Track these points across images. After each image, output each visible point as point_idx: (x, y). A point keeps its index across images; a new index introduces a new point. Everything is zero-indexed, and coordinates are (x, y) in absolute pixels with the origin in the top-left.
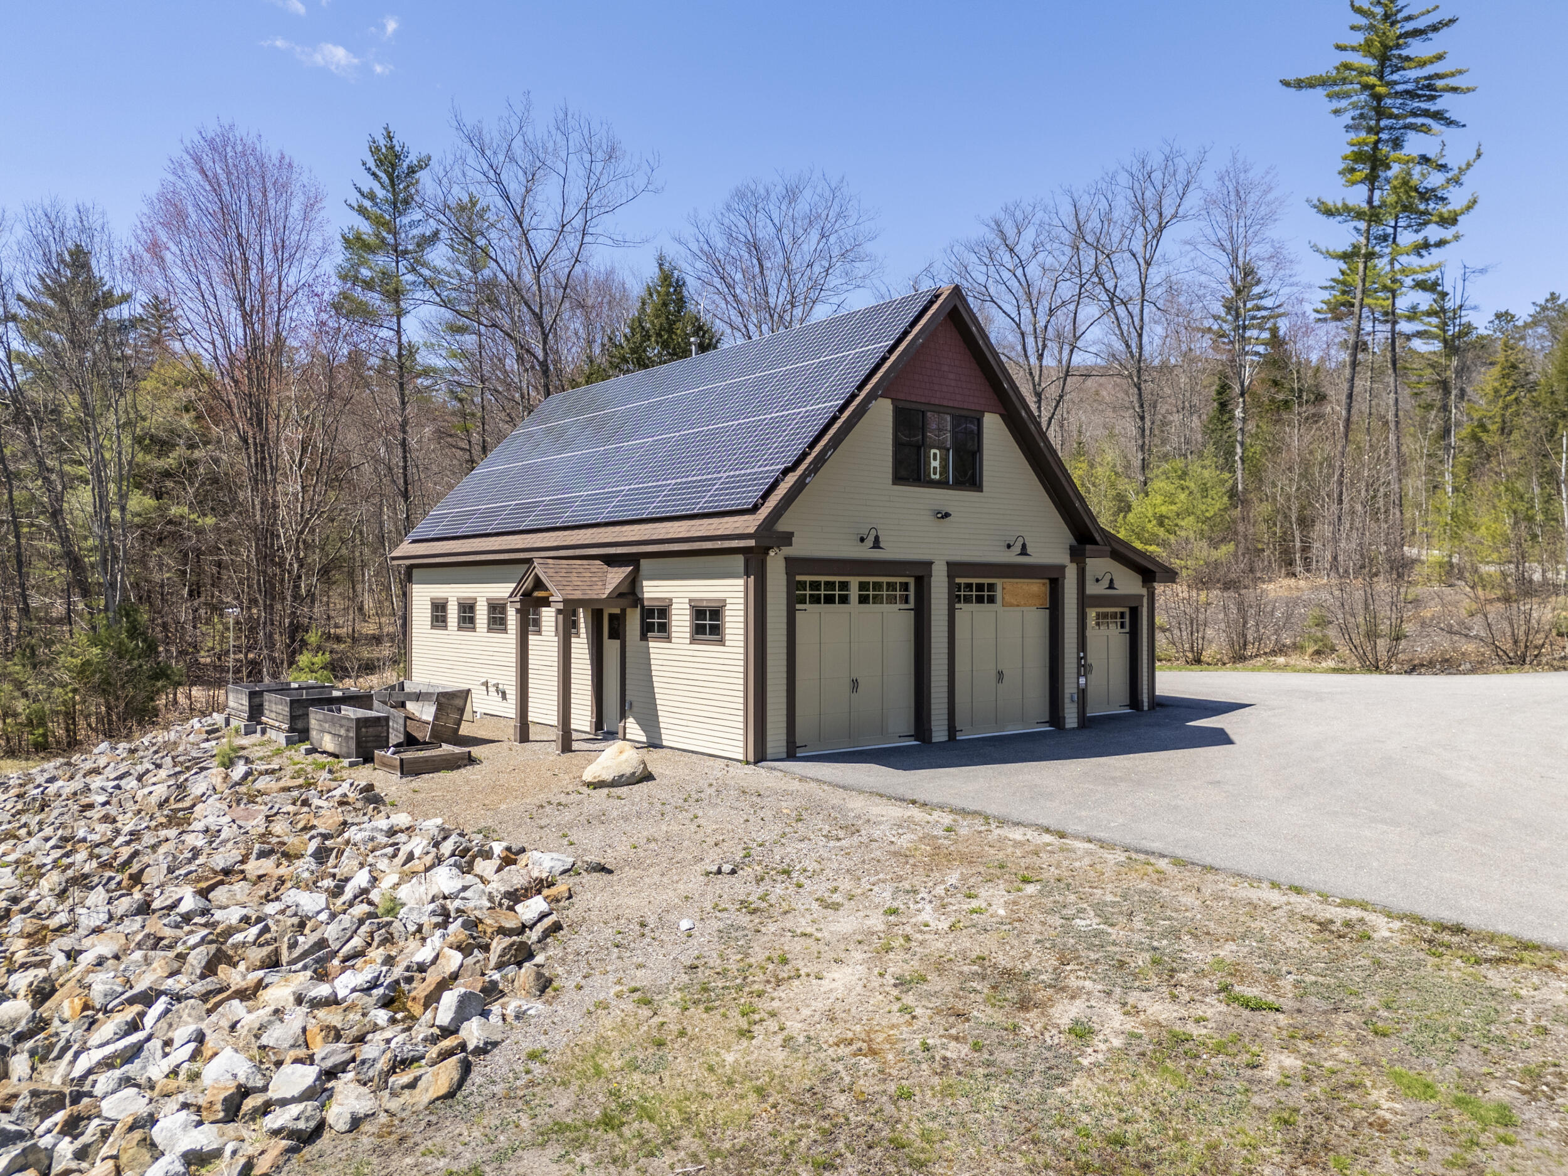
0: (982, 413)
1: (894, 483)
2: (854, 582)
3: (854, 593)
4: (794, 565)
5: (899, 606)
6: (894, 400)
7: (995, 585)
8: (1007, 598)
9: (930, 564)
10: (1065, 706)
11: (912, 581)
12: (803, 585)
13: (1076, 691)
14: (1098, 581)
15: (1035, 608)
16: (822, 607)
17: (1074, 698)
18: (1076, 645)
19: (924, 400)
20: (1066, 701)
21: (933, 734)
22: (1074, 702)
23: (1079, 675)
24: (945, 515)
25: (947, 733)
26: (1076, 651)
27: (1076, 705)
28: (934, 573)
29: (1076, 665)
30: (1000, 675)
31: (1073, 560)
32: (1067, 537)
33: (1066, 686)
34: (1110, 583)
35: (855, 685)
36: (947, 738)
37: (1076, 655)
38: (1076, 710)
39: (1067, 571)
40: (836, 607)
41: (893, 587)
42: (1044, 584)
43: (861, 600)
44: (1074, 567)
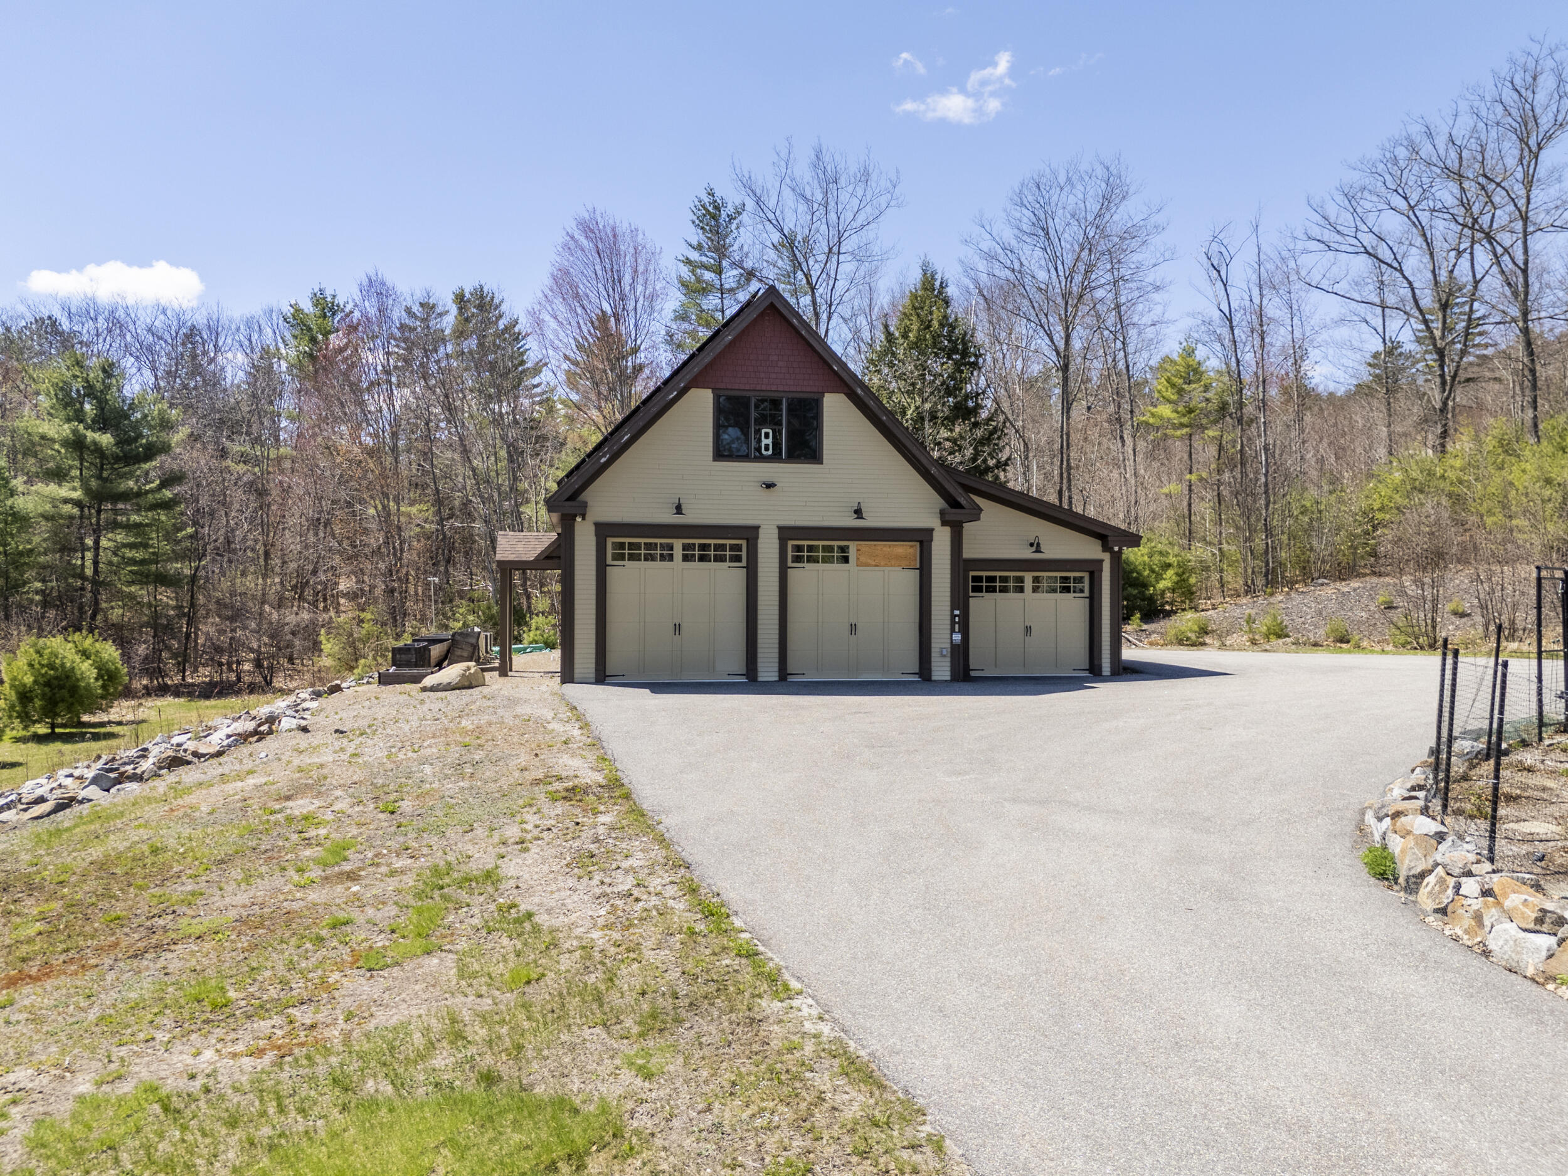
0: (823, 393)
1: (714, 460)
2: (678, 544)
3: (678, 552)
4: (604, 530)
5: (728, 564)
6: (714, 390)
7: (848, 547)
8: (863, 559)
9: (757, 528)
10: (933, 659)
11: (744, 543)
12: (621, 546)
13: (948, 646)
14: (1032, 545)
15: (900, 568)
16: (643, 564)
17: (945, 652)
18: (949, 603)
19: (747, 387)
20: (933, 655)
21: (759, 674)
22: (944, 656)
23: (953, 631)
24: (769, 486)
25: (777, 674)
26: (949, 608)
27: (949, 659)
28: (761, 536)
29: (949, 622)
30: (853, 628)
31: (944, 523)
32: (939, 502)
33: (933, 641)
34: (1037, 547)
35: (677, 628)
36: (777, 679)
37: (949, 613)
38: (949, 664)
39: (935, 534)
40: (658, 564)
41: (722, 547)
42: (912, 546)
43: (686, 558)
44: (947, 530)
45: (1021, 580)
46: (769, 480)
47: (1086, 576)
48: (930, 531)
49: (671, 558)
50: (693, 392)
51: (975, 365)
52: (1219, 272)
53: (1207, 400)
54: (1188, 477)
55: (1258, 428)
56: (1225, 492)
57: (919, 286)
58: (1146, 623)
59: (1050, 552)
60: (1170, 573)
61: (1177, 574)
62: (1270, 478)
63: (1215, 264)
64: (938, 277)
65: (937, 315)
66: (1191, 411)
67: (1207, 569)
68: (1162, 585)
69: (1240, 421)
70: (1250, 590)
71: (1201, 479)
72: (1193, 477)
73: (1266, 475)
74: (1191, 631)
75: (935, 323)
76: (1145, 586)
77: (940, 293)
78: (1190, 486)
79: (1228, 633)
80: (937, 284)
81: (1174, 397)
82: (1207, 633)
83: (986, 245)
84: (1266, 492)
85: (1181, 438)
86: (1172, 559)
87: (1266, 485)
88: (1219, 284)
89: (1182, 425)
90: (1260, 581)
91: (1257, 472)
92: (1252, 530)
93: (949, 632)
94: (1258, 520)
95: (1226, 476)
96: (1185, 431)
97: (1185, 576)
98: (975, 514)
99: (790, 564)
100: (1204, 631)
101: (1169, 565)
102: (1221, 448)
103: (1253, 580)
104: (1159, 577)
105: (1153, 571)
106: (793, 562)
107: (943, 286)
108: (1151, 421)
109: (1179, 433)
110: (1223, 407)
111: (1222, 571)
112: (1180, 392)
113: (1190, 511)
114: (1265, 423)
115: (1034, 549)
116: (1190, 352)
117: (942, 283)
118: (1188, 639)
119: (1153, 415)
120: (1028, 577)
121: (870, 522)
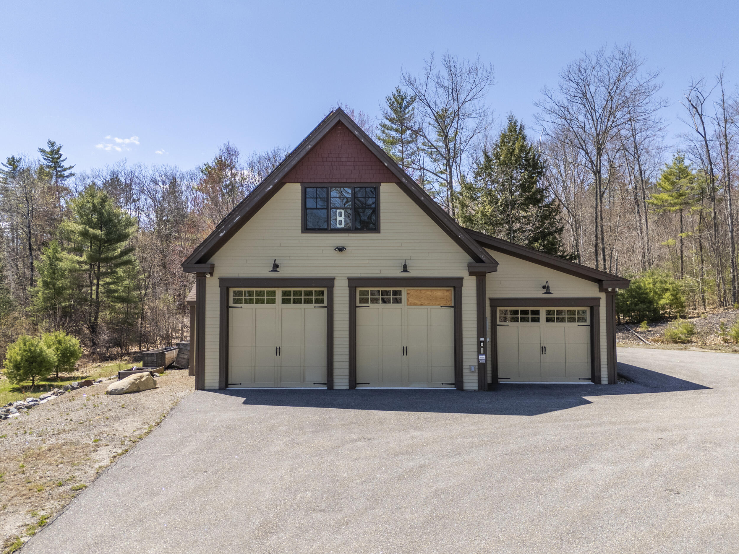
0: (380, 183)
1: (303, 232)
2: (279, 292)
4: (226, 283)
5: (314, 305)
6: (302, 183)
7: (401, 291)
8: (411, 300)
9: (333, 279)
10: (464, 374)
11: (325, 290)
12: (240, 293)
13: (476, 364)
14: (544, 287)
15: (439, 307)
16: (254, 306)
17: (473, 369)
18: (476, 333)
19: (325, 181)
20: (464, 370)
21: (335, 384)
22: (473, 372)
23: (479, 353)
24: (341, 249)
25: (348, 384)
26: (476, 336)
27: (476, 374)
28: (336, 285)
29: (476, 346)
30: (405, 350)
31: (471, 274)
32: (466, 258)
33: (464, 360)
34: (547, 288)
35: (278, 350)
36: (347, 387)
37: (476, 340)
38: (477, 378)
39: (464, 282)
40: (265, 305)
41: (310, 293)
42: (448, 291)
43: (285, 301)
44: (474, 279)
45: (537, 312)
46: (340, 245)
47: (588, 309)
48: (460, 280)
49: (273, 301)
50: (288, 186)
51: (540, 173)
52: (696, 109)
53: (692, 189)
54: (680, 235)
55: (726, 203)
56: (705, 244)
57: (507, 130)
58: (651, 326)
59: (557, 293)
60: (668, 294)
61: (672, 295)
62: (734, 234)
63: (694, 105)
64: (519, 124)
65: (517, 144)
66: (681, 195)
67: (693, 291)
68: (662, 302)
69: (713, 199)
70: (721, 304)
71: (688, 236)
72: (684, 235)
73: (732, 232)
74: (681, 333)
75: (517, 151)
76: (651, 302)
77: (520, 133)
78: (681, 240)
79: (708, 333)
80: (518, 128)
81: (669, 187)
82: (693, 334)
83: (549, 105)
84: (733, 243)
85: (676, 212)
86: (668, 286)
87: (732, 238)
88: (697, 116)
89: (676, 204)
90: (730, 298)
91: (726, 231)
92: (723, 266)
93: (476, 353)
94: (727, 260)
95: (706, 233)
96: (678, 207)
97: (678, 296)
98: (494, 266)
99: (358, 304)
100: (691, 332)
101: (667, 290)
102: (701, 217)
103: (725, 298)
104: (660, 297)
105: (656, 293)
106: (360, 303)
107: (522, 128)
108: (655, 202)
109: (674, 208)
110: (703, 191)
111: (703, 293)
112: (673, 184)
113: (682, 255)
114: (730, 199)
115: (545, 291)
116: (681, 160)
117: (521, 127)
118: (680, 338)
119: (656, 198)
120: (543, 311)
121: (414, 273)
